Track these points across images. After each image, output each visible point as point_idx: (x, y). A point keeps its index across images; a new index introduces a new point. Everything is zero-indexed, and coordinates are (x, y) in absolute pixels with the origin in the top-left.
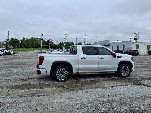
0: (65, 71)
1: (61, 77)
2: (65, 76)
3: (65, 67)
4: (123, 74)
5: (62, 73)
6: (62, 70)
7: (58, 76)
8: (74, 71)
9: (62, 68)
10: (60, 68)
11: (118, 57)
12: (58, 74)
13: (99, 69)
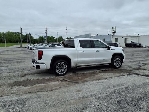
0: (64, 65)
1: (61, 71)
2: (65, 70)
3: (64, 61)
4: (116, 65)
5: (61, 67)
6: (61, 64)
7: (58, 71)
8: (73, 65)
9: (62, 62)
10: (60, 62)
11: (112, 49)
12: (58, 68)
13: (95, 61)
